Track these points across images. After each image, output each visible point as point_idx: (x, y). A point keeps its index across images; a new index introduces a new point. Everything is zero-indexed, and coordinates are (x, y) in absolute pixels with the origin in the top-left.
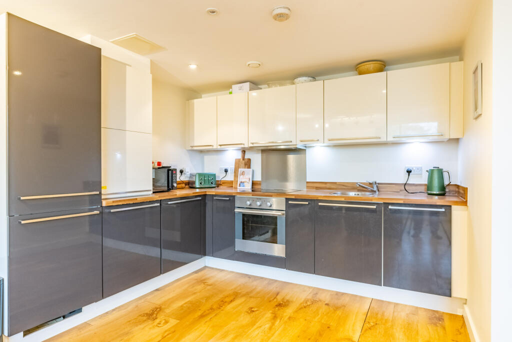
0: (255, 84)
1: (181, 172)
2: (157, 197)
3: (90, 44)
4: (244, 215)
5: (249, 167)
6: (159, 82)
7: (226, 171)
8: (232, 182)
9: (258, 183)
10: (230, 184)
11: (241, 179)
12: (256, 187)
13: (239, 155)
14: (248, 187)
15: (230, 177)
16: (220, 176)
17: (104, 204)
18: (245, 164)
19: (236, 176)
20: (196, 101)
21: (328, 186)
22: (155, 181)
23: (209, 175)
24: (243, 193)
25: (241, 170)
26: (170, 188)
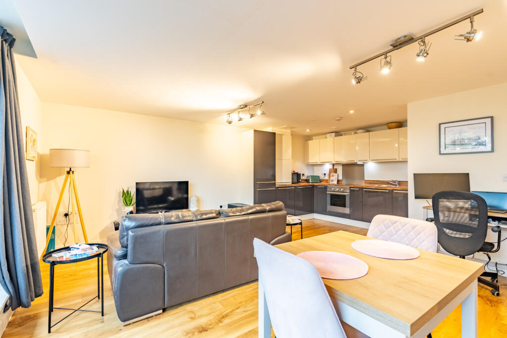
0: (338, 134)
1: (303, 175)
2: (294, 185)
3: (271, 131)
4: (331, 195)
5: (336, 173)
6: (293, 135)
7: (325, 174)
8: (327, 180)
9: (341, 181)
10: (327, 181)
11: (332, 178)
12: (339, 182)
13: (331, 167)
14: (335, 182)
15: (327, 178)
16: (322, 177)
17: (276, 186)
18: (334, 171)
19: (329, 177)
20: (309, 141)
21: (375, 182)
22: (292, 179)
23: (316, 176)
24: (333, 185)
25: (332, 174)
26: (298, 182)
